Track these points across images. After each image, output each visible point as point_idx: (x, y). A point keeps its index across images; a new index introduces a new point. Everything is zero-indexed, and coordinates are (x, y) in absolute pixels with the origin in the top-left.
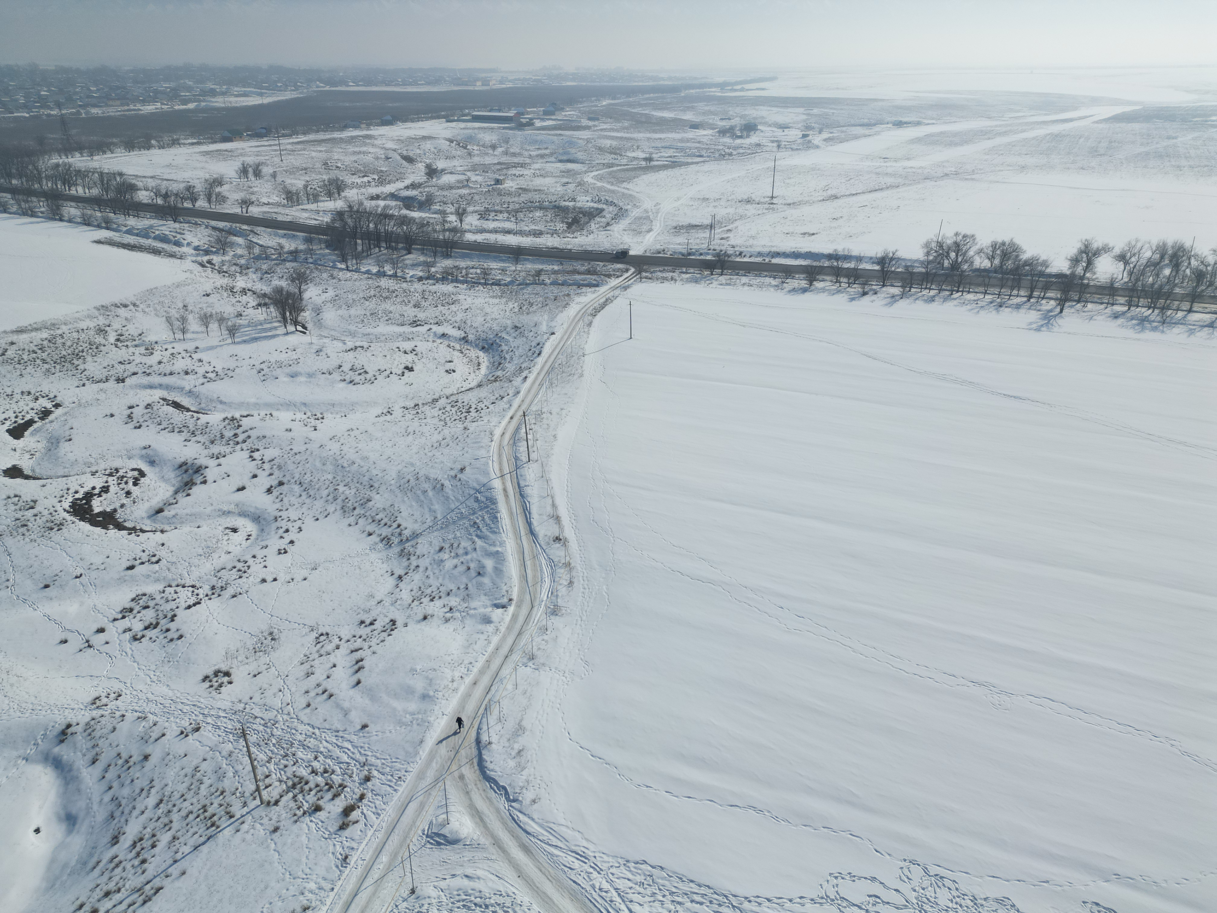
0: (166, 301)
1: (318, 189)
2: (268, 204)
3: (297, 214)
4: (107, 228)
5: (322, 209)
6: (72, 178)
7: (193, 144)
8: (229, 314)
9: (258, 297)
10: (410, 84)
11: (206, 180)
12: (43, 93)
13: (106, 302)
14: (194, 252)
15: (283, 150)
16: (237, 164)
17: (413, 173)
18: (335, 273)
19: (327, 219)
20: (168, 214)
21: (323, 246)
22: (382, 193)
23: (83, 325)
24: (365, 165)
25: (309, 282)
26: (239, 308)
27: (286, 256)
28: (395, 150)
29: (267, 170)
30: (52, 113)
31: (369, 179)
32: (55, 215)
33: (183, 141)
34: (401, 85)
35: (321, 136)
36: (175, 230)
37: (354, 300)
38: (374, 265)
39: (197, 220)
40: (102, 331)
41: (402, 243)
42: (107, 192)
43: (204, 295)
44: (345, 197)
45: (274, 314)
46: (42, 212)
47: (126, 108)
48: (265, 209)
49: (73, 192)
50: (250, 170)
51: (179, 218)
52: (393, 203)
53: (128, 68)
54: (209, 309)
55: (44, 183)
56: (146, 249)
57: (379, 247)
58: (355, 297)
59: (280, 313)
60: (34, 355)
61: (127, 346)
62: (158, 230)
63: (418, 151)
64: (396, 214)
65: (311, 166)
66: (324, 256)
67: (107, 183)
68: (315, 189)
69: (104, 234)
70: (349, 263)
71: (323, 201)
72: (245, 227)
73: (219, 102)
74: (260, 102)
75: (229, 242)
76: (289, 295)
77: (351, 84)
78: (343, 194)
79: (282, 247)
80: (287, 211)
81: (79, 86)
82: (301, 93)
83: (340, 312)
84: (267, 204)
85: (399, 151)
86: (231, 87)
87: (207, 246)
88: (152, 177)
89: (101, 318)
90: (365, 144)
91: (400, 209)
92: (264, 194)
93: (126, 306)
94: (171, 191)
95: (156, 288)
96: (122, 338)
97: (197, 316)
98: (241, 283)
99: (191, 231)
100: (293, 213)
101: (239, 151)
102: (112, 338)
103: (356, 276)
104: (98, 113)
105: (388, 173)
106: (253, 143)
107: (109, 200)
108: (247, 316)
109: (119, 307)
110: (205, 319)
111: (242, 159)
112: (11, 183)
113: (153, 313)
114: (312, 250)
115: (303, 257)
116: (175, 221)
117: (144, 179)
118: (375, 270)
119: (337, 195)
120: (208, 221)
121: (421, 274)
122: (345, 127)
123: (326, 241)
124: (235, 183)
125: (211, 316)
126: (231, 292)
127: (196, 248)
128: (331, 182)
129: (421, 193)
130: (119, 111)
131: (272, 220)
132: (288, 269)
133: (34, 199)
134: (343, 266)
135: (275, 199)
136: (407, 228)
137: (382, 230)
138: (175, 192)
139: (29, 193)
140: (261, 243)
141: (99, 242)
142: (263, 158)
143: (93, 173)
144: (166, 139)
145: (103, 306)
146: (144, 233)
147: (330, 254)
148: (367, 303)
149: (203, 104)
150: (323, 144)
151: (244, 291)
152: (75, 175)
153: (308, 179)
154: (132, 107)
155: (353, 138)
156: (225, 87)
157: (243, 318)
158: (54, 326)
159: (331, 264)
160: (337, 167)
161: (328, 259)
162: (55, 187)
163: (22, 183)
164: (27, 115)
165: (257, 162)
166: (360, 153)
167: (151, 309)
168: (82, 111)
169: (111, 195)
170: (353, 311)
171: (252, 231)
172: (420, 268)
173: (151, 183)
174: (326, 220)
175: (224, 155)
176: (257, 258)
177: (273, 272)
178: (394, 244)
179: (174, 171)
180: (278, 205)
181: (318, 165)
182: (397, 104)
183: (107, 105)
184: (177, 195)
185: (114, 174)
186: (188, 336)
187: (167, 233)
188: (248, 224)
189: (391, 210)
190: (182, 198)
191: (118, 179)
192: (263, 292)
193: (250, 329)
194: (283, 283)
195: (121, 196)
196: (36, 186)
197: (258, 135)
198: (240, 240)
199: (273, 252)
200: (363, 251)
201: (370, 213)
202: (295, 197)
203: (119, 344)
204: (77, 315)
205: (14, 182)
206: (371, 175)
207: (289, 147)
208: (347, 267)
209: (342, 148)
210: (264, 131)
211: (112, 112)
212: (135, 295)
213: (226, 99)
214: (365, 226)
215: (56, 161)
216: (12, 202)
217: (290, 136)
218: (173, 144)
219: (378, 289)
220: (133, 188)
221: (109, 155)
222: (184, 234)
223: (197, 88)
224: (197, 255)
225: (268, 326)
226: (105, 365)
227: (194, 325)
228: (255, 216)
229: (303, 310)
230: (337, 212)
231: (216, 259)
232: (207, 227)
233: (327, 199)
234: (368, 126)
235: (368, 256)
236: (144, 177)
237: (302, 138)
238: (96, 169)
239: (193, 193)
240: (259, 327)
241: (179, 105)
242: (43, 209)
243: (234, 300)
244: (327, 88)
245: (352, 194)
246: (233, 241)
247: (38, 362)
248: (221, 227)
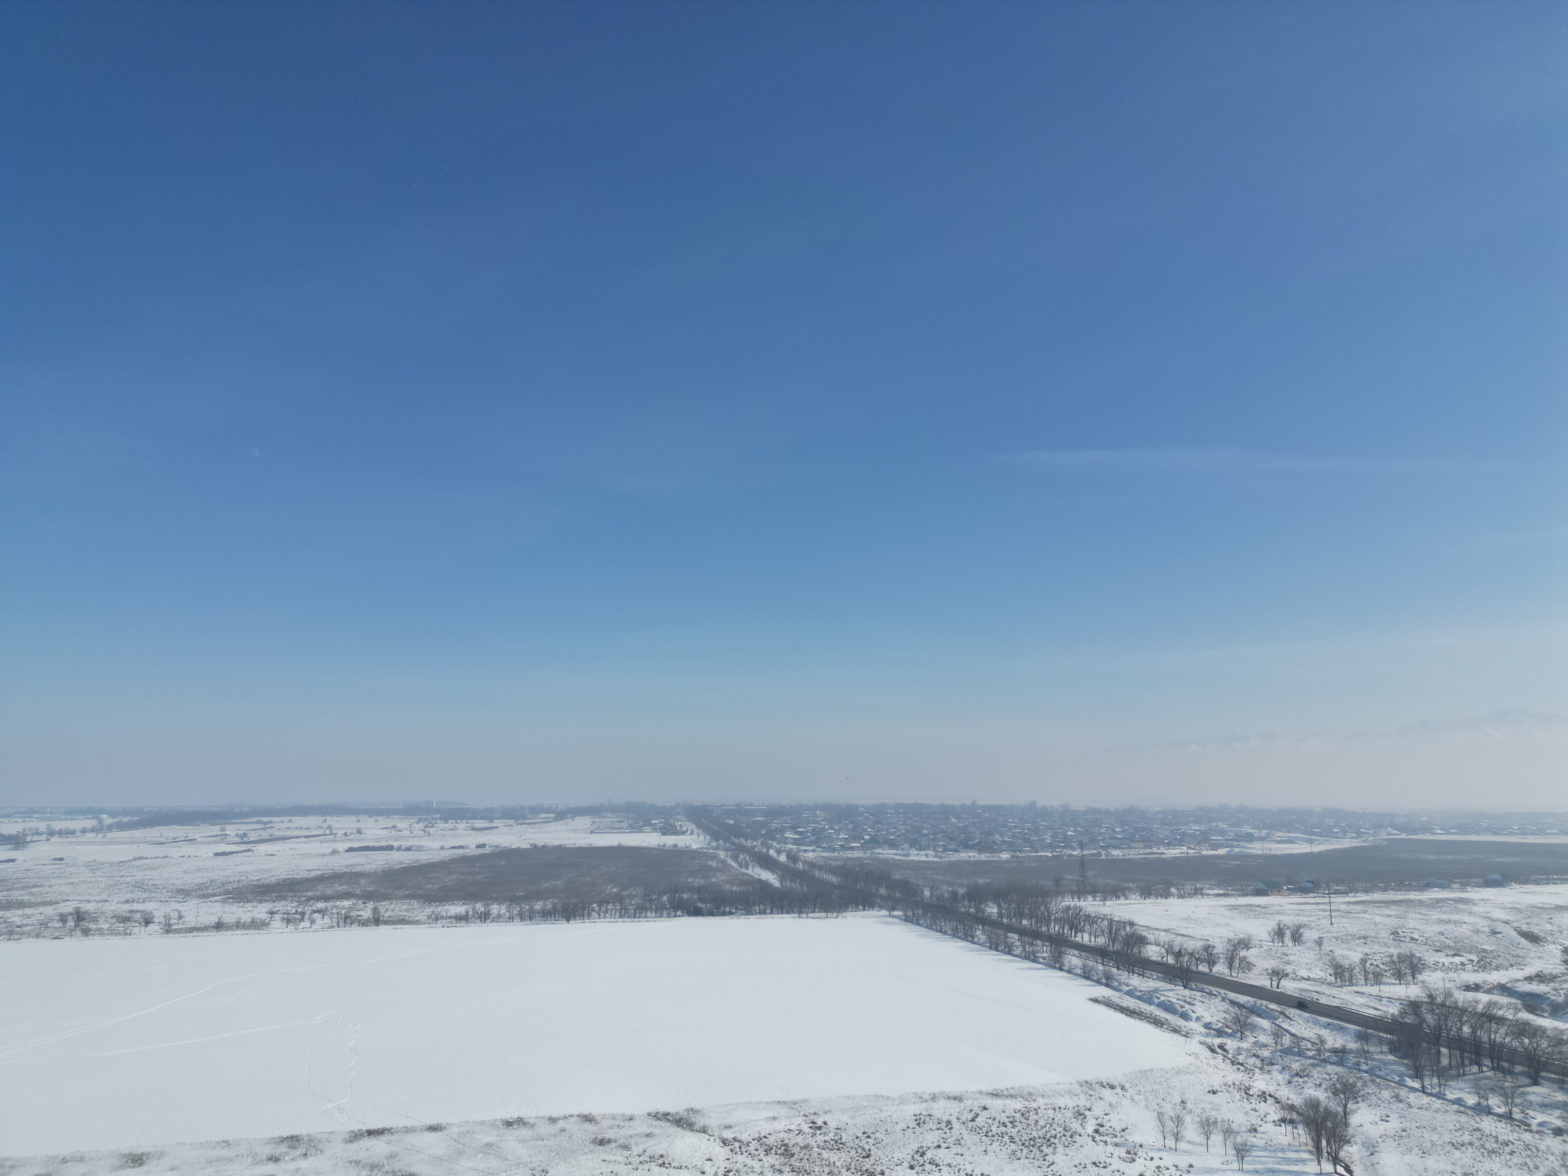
0: (1161, 1091)
1: (1382, 966)
2: (1308, 979)
3: (1349, 998)
4: (1107, 985)
5: (1387, 995)
6: (1080, 923)
7: (1218, 895)
8: (1240, 1125)
9: (1283, 1108)
10: (1534, 833)
11: (1230, 940)
12: (1069, 833)
13: (1092, 1077)
14: (1204, 1030)
15: (1334, 911)
16: (1271, 924)
17: (1540, 958)
18: (1403, 1093)
19: (1393, 1010)
20: (1179, 978)
21: (1385, 1048)
22: (1484, 982)
23: (1061, 1102)
24: (1456, 940)
25: (1359, 1099)
26: (1255, 1121)
27: (1327, 1054)
28: (1507, 923)
29: (1309, 935)
30: (1074, 853)
31: (1463, 959)
32: (1056, 964)
33: (1207, 892)
34: (1518, 834)
35: (1391, 896)
36: (1184, 999)
37: (1433, 1144)
38: (1470, 1093)
39: (1212, 989)
40: (1080, 1114)
41: (1520, 1064)
42: (1113, 943)
43: (1209, 1092)
44: (1423, 982)
45: (1303, 1139)
46: (1044, 958)
47: (1149, 851)
48: (1304, 985)
49: (1078, 939)
50: (1288, 933)
51: (1190, 983)
52: (1504, 1000)
53: (1158, 809)
54: (1214, 1113)
55: (1052, 926)
56: (1147, 1017)
57: (1480, 1065)
58: (1435, 1138)
59: (1313, 1140)
60: (1003, 1129)
61: (1106, 1142)
62: (1164, 995)
63: (1548, 927)
64: (1511, 1017)
65: (1373, 934)
66: (1385, 1064)
67: (1116, 933)
68: (1377, 966)
69: (1103, 992)
70: (1427, 1082)
71: (1389, 984)
72: (1273, 1006)
73: (1256, 848)
74: (1309, 850)
75: (1251, 1024)
76: (1328, 1113)
77: (1438, 831)
78: (1420, 977)
79: (1323, 1042)
80: (1335, 991)
81: (1105, 827)
82: (1364, 841)
83: (1408, 1158)
84: (1306, 980)
85: (1515, 924)
86: (1273, 832)
87: (1220, 1025)
88: (1165, 931)
89: (1082, 1097)
90: (1459, 911)
91: (1517, 1010)
92: (1305, 966)
93: (1112, 1087)
94: (1186, 949)
95: (1151, 1070)
96: (1101, 1129)
97: (1197, 1119)
98: (1260, 1083)
99: (1203, 1002)
100: (1343, 996)
101: (1275, 908)
102: (1090, 1128)
103: (1437, 1104)
104: (1118, 855)
105: (1495, 954)
106: (1295, 899)
107: (1114, 952)
108: (1264, 1133)
109: (1104, 1087)
110: (1207, 1126)
111: (1278, 918)
112: (1021, 923)
113: (1143, 1103)
114: (1368, 1052)
115: (1354, 1060)
116: (1185, 987)
117: (1156, 932)
118: (1471, 1100)
119: (1410, 978)
120: (1226, 992)
121: (1559, 1123)
122: (1428, 886)
123: (1390, 1043)
124: (1265, 948)
125: (1215, 1123)
126: (1246, 1093)
127: (1207, 1026)
128: (1402, 958)
129: (1555, 989)
130: (1141, 854)
131: (1312, 1001)
132: (1329, 1075)
133: (1039, 943)
134: (1416, 1085)
135: (1317, 973)
136: (1531, 1042)
137: (1485, 1039)
138: (1190, 951)
139: (1035, 935)
140: (1293, 1031)
141: (1095, 1000)
142: (1306, 919)
143: (1103, 919)
144: (1188, 887)
145: (1087, 1082)
146: (1147, 998)
147: (1395, 1063)
148: (1457, 1154)
149: (1236, 850)
150: (1393, 907)
151: (1263, 1096)
152: (1084, 921)
153: (1368, 951)
154: (1155, 850)
155: (1438, 901)
156: (1265, 831)
157: (1258, 1135)
158: (1029, 1096)
159: (1397, 1079)
160: (1413, 939)
161: (1392, 1070)
162: (1061, 931)
163: (1031, 924)
164: (1050, 855)
165: (1298, 923)
166: (1449, 922)
167: (1142, 1097)
168: (1103, 853)
169: (1118, 946)
170: (1430, 1162)
171: (1282, 1013)
172: (1557, 1113)
173: (1164, 937)
174: (1391, 1011)
175: (1256, 911)
176: (1287, 1052)
177: (1307, 1076)
178: (1506, 1065)
179: (1192, 926)
180: (1322, 982)
181: (1384, 934)
182: (1512, 859)
183: (1129, 847)
184: (1191, 954)
185: (1125, 923)
186: (1182, 1145)
187: (1174, 1000)
188: (1278, 1003)
189: (1500, 1009)
190: (1197, 959)
191: (1128, 929)
192: (1289, 1102)
193: (1266, 1154)
194: (1321, 1095)
195: (1128, 950)
196: (1043, 929)
197: (1302, 890)
198: (1265, 1023)
199: (1309, 1046)
200: (1450, 1067)
201: (1464, 1011)
202: (1347, 975)
203: (1098, 1138)
204: (1057, 1087)
205: (1024, 922)
206: (1465, 955)
207: (1344, 907)
208: (1423, 1087)
209: (1420, 914)
210: (1310, 885)
211: (1134, 854)
212: (1125, 1075)
213: (1264, 845)
214: (1454, 1029)
215: (1068, 903)
216: (1018, 943)
217: (1346, 893)
218: (1196, 893)
219: (1477, 1134)
220: (1142, 941)
221: (1122, 901)
222: (1194, 1005)
223: (1232, 831)
224: (1207, 1035)
225: (1293, 1155)
226: (1077, 1162)
227: (1191, 1132)
228: (1289, 993)
229: (1349, 1142)
230: (1410, 1001)
231: (1231, 1044)
232: (1223, 999)
233: (1394, 981)
234: (1464, 886)
235: (1459, 1075)
236: (1157, 929)
237: (1363, 897)
238: (1106, 915)
239: (1211, 954)
240: (1280, 1155)
241: (1207, 850)
242: (1045, 955)
243: (1248, 1107)
244: (1403, 836)
245: (1434, 979)
246: (1255, 1023)
247: (1006, 1138)
248: (1242, 1002)
